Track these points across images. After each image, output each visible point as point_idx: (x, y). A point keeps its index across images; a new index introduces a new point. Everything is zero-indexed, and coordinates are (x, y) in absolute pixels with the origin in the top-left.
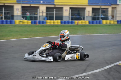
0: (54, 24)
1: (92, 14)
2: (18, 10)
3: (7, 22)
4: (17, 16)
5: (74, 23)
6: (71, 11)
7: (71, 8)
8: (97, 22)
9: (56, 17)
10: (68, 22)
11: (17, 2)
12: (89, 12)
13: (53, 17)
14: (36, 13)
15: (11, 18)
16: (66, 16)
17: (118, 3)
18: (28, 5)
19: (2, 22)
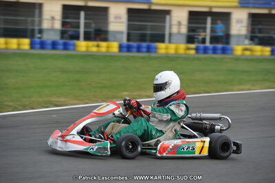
2: (242, 22)
3: (215, 51)
4: (239, 36)
11: (240, 3)
18: (265, 11)
19: (205, 50)
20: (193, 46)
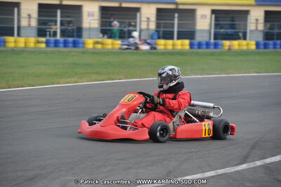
0: (173, 49)
1: (265, 26)
2: (93, 15)
3: (66, 44)
4: (90, 29)
5: (220, 47)
6: (216, 17)
7: (213, 12)
8: (275, 45)
9: (178, 32)
10: (208, 45)
12: (257, 20)
13: (172, 33)
14: (133, 24)
15: (75, 34)
16: (202, 31)
18: (116, 4)
19: (56, 44)
20: (43, 39)
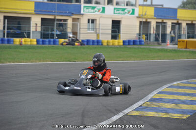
1: (42, 28)
5: (12, 42)
8: (49, 42)
10: (3, 40)
12: (36, 24)
17: (82, 12)
